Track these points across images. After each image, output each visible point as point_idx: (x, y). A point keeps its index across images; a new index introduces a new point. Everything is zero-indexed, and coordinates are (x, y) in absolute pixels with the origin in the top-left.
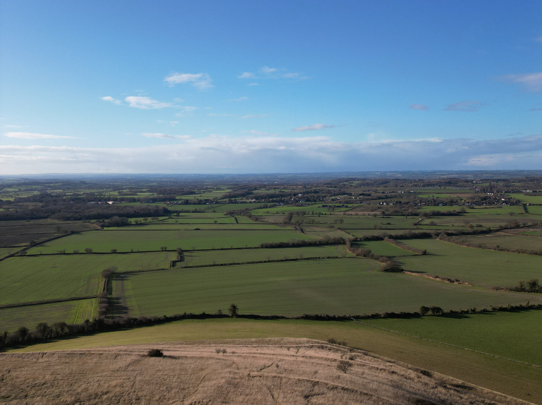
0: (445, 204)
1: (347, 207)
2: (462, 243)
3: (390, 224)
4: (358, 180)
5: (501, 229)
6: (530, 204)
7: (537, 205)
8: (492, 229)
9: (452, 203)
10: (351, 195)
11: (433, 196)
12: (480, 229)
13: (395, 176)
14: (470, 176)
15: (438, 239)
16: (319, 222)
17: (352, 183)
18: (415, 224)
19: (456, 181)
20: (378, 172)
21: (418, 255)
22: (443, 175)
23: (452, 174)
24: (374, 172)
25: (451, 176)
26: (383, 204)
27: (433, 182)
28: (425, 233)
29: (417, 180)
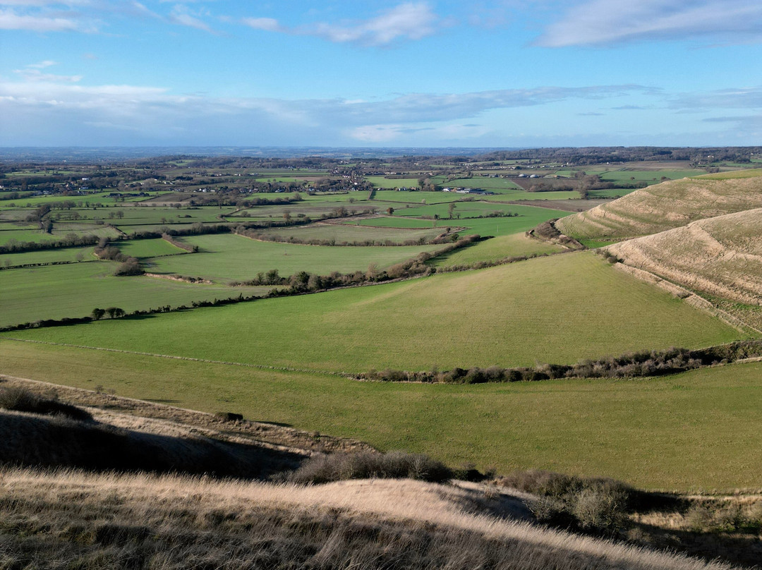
0: (282, 190)
1: (148, 195)
2: (257, 237)
3: (190, 217)
4: (193, 158)
5: (324, 219)
6: (381, 189)
7: (389, 189)
8: (312, 219)
9: (292, 188)
10: (164, 178)
11: (275, 180)
12: (302, 219)
13: (254, 154)
14: (348, 155)
15: (236, 234)
16: (86, 217)
17: (182, 162)
18: (222, 216)
19: (319, 161)
20: (232, 147)
21: (186, 253)
22: (316, 153)
23: (327, 152)
24: (227, 147)
25: (325, 154)
26: (201, 191)
27: (289, 162)
28: (222, 226)
29: (270, 159)
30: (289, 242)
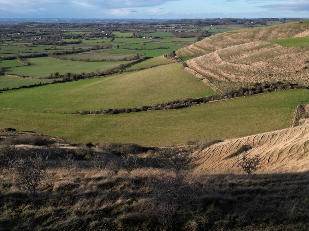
0: (74, 38)
1: (14, 40)
2: (58, 58)
3: (31, 50)
4: (38, 23)
5: (89, 50)
6: (117, 37)
7: (120, 37)
8: (84, 50)
9: (79, 36)
10: (23, 33)
11: (72, 33)
12: (79, 50)
13: (66, 21)
14: (107, 22)
15: (50, 57)
17: (33, 25)
18: (45, 49)
19: (93, 25)
20: (56, 19)
21: (25, 66)
22: (93, 21)
23: (99, 21)
24: (54, 19)
25: (97, 21)
26: (39, 38)
27: (80, 25)
28: (44, 54)
29: (72, 24)
30: (71, 60)
